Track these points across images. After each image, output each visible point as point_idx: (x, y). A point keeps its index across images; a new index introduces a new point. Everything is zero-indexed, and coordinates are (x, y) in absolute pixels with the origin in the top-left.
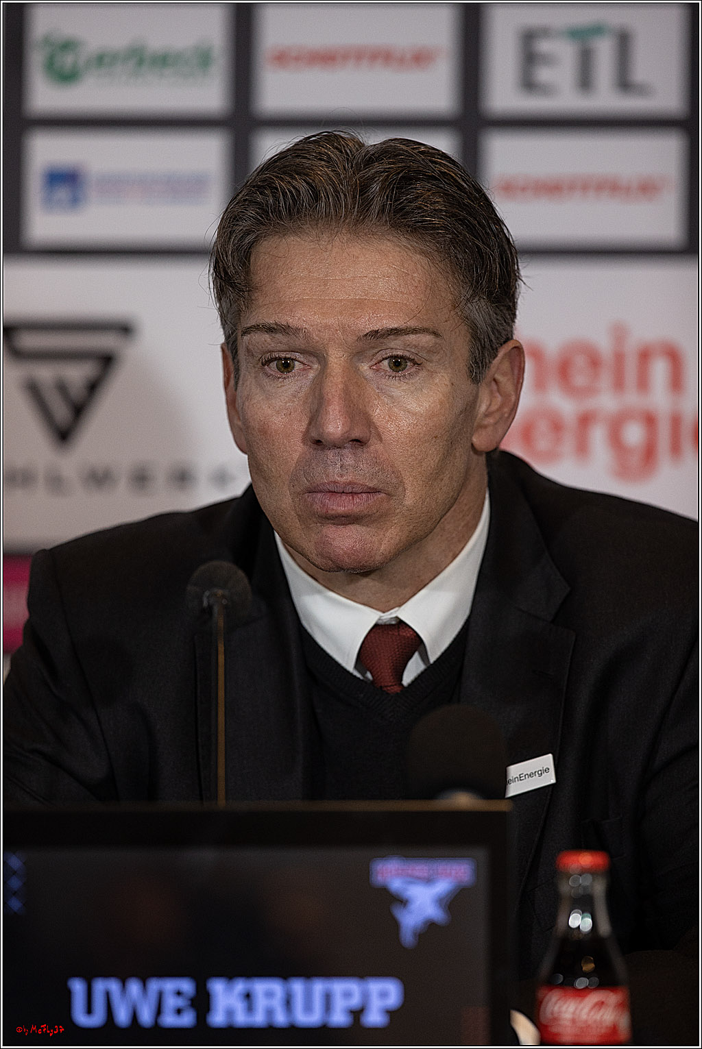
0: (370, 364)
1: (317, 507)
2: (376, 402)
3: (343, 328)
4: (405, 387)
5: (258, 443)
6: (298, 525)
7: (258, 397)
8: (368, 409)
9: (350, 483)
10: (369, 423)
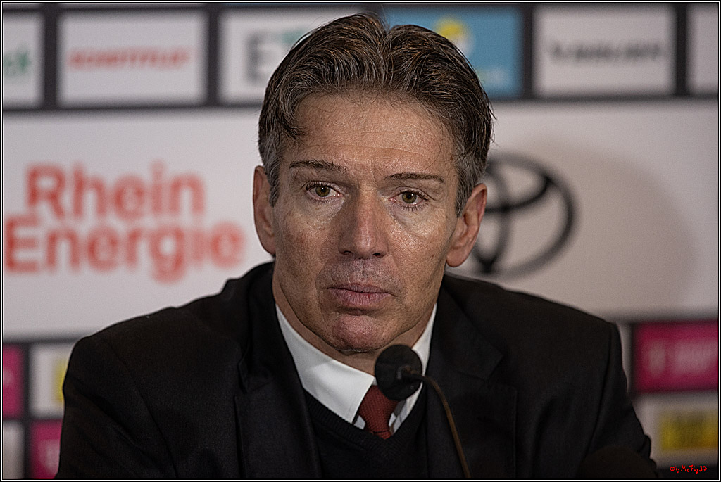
0: (389, 196)
1: (340, 301)
2: (392, 226)
3: (375, 169)
4: (414, 216)
5: (294, 248)
6: (319, 311)
7: (298, 214)
8: (387, 230)
9: (369, 286)
10: (387, 242)
